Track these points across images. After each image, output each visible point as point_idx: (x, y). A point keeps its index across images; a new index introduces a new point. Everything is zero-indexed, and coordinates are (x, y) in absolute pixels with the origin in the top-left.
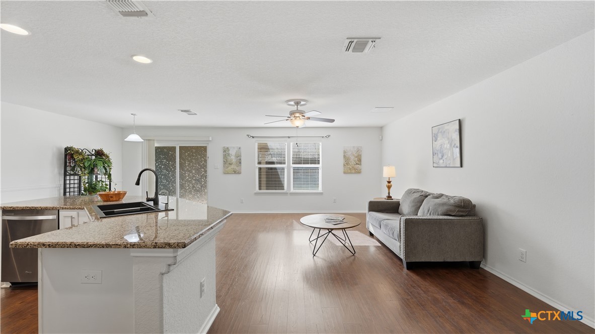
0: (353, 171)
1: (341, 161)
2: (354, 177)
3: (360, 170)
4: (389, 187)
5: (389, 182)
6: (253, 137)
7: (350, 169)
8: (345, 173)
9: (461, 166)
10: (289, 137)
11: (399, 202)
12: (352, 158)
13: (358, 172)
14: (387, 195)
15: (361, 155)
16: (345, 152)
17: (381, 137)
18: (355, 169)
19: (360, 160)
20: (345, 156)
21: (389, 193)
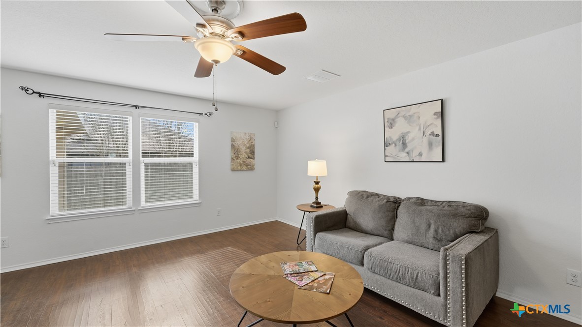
0: (245, 168)
1: (228, 153)
2: (245, 175)
3: (254, 166)
4: (317, 190)
5: (317, 183)
6: (40, 95)
7: (241, 165)
8: (233, 170)
9: (443, 161)
10: (137, 107)
11: (345, 211)
12: (243, 149)
13: (251, 168)
14: (314, 200)
15: (254, 146)
16: (233, 140)
17: (276, 123)
18: (247, 165)
19: (253, 153)
20: (233, 146)
21: (317, 198)
